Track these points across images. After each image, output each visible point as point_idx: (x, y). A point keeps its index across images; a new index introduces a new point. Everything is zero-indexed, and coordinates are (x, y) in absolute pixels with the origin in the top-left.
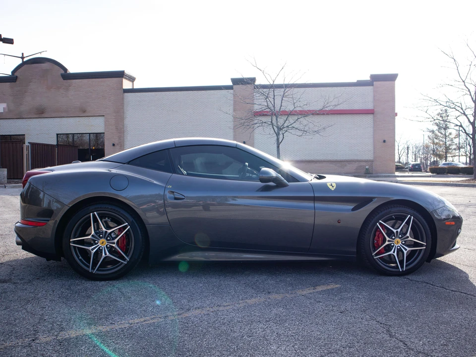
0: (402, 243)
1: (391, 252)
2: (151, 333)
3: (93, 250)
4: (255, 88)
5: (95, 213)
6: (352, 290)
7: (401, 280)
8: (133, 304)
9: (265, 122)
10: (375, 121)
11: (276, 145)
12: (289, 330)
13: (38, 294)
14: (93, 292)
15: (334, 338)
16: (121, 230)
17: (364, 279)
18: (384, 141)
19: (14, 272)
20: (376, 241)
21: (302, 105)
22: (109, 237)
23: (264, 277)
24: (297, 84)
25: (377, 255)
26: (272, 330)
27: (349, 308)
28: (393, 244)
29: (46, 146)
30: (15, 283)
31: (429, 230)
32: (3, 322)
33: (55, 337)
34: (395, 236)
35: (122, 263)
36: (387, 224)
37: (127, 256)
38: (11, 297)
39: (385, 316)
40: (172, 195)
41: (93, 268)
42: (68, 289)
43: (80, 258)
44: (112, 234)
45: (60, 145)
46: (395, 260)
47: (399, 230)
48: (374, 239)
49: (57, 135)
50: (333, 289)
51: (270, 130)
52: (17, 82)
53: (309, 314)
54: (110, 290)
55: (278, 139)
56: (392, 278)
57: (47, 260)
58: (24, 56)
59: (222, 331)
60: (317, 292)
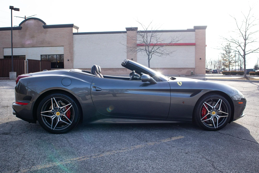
0: (216, 114)
1: (211, 119)
2: (82, 167)
3: (53, 117)
4: (137, 32)
5: (54, 98)
6: (191, 139)
7: (216, 133)
8: (73, 149)
9: (142, 49)
10: (196, 49)
11: (148, 61)
12: (159, 165)
13: (23, 142)
14: (53, 141)
15: (183, 170)
16: (67, 107)
17: (196, 132)
18: (200, 59)
19: (13, 128)
20: (202, 113)
21: (161, 41)
22: (61, 111)
23: (143, 132)
24: (158, 31)
25: (203, 120)
26: (149, 165)
27: (190, 150)
28: (211, 114)
29: (35, 61)
30: (12, 135)
31: (230, 107)
32: (2, 159)
33: (29, 170)
34: (212, 110)
35: (68, 125)
36: (208, 104)
37: (71, 121)
38: (9, 143)
39: (210, 155)
40: (95, 89)
41: (53, 127)
42: (39, 139)
43: (46, 122)
44: (63, 109)
45: (42, 60)
46: (212, 123)
47: (215, 107)
48: (201, 112)
49: (41, 55)
50: (180, 139)
51: (144, 53)
52: (22, 30)
53: (169, 155)
54: (61, 139)
55: (149, 58)
56: (211, 132)
57: (29, 123)
58: (26, 17)
59: (121, 166)
60: (172, 141)
